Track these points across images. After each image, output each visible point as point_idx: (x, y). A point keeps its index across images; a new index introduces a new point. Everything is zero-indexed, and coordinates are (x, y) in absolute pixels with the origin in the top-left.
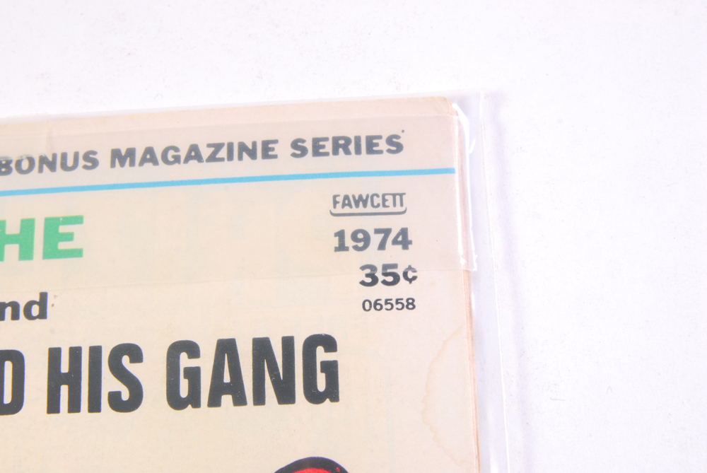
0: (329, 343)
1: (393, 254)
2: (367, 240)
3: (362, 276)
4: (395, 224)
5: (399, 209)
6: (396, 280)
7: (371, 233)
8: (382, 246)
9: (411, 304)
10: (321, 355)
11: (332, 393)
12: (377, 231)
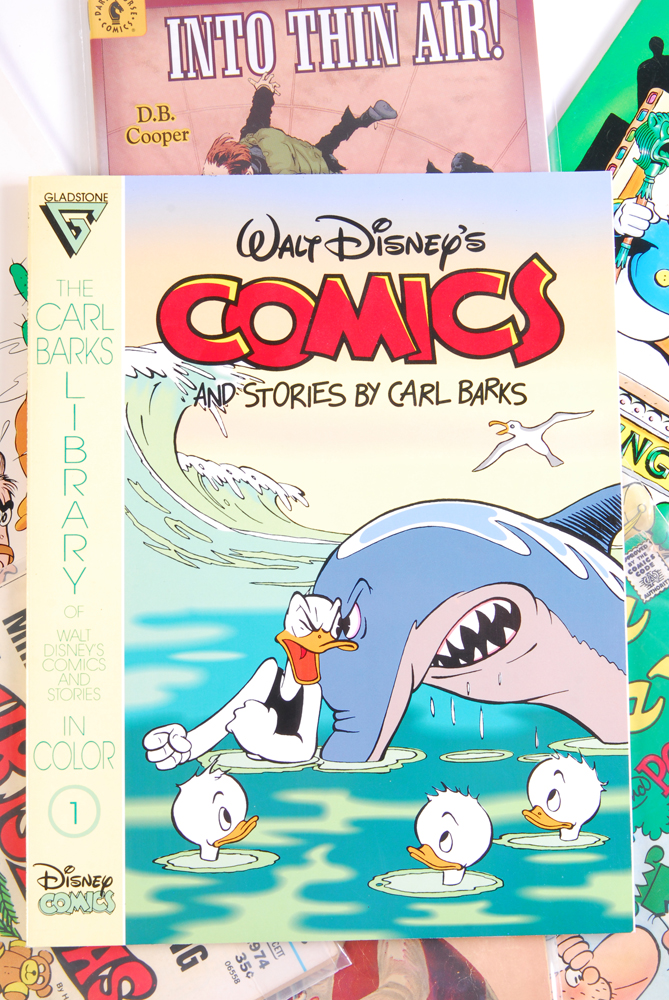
0: (205, 956)
1: (255, 964)
2: (256, 949)
3: (240, 955)
4: (269, 957)
5: (277, 956)
6: (244, 970)
7: (261, 949)
8: (256, 957)
9: (237, 981)
10: (198, 955)
11: (185, 967)
12: (262, 952)
